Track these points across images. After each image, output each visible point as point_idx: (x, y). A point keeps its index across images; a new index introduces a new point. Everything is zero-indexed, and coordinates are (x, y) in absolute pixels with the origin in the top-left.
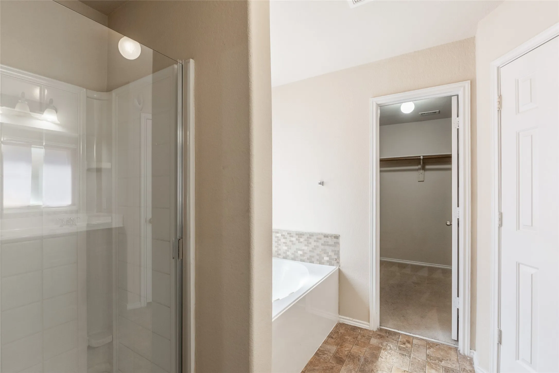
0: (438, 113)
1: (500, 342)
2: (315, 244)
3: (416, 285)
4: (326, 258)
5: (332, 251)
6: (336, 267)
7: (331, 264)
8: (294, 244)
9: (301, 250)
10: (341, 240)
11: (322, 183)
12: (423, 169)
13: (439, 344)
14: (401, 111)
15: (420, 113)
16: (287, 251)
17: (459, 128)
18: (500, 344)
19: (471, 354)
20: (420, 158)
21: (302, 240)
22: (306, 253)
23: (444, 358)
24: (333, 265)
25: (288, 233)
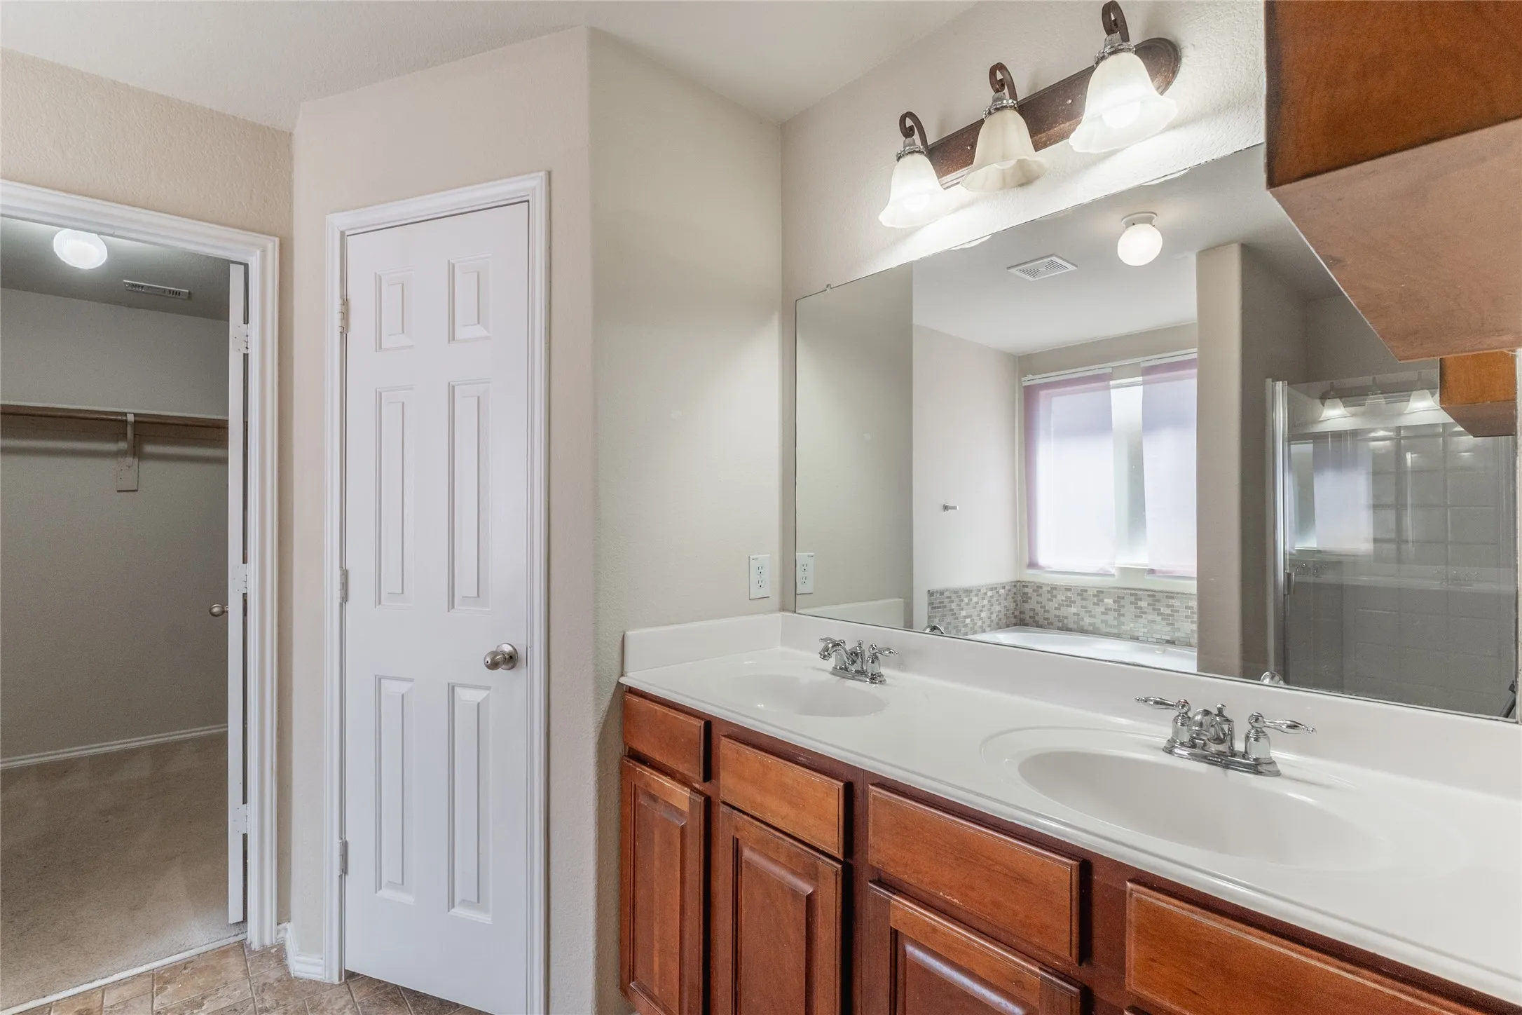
0: (186, 297)
1: (344, 870)
3: (110, 817)
12: (134, 455)
13: (191, 959)
15: (125, 281)
17: (249, 352)
18: (345, 874)
19: (280, 935)
20: (126, 421)
23: (209, 991)
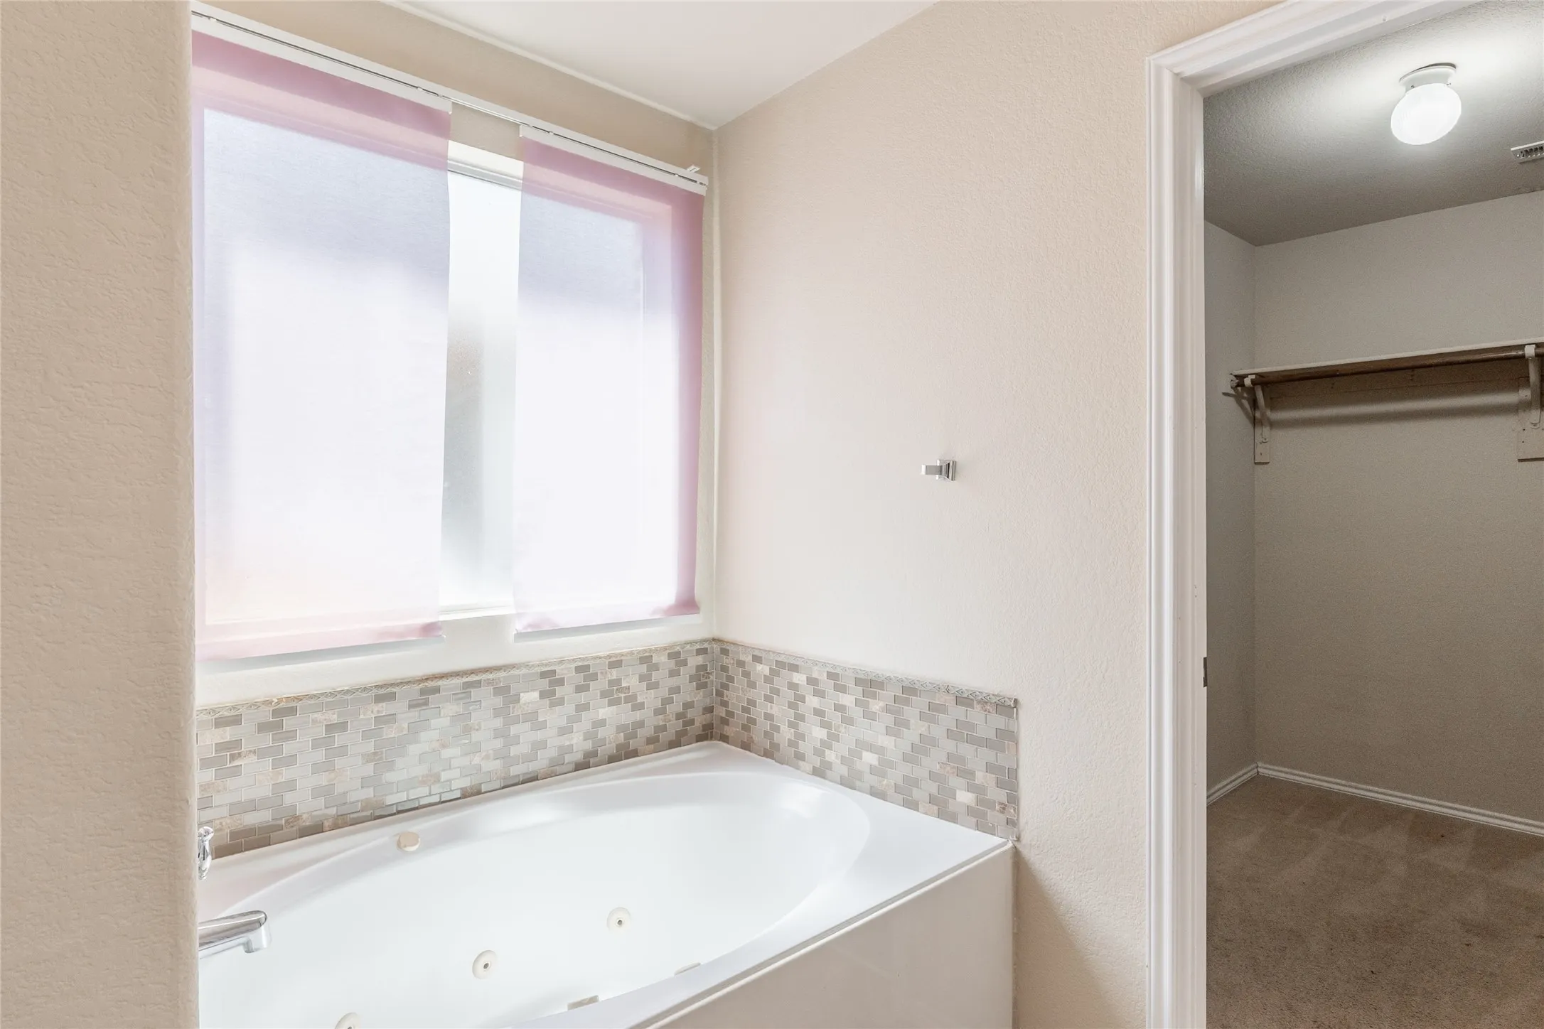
2: (922, 727)
4: (965, 798)
5: (989, 768)
6: (1001, 840)
7: (982, 826)
8: (848, 721)
9: (871, 748)
10: (1027, 725)
11: (948, 470)
14: (1392, 133)
15: (1512, 149)
16: (826, 745)
20: (1523, 357)
21: (876, 706)
22: (892, 765)
24: (991, 831)
25: (831, 676)
